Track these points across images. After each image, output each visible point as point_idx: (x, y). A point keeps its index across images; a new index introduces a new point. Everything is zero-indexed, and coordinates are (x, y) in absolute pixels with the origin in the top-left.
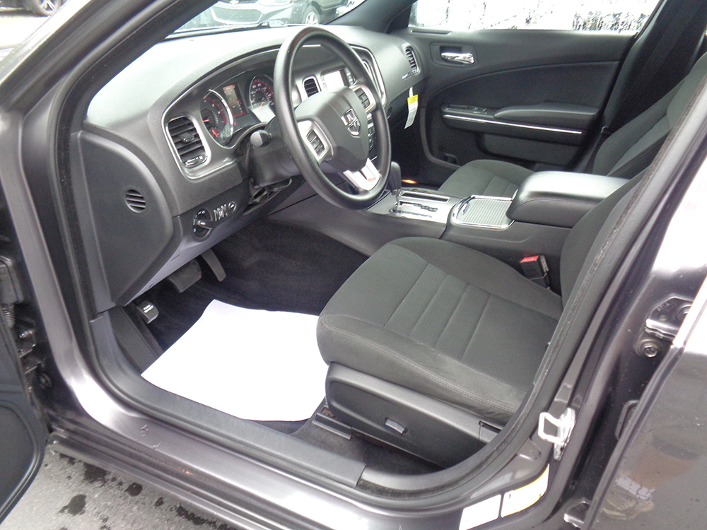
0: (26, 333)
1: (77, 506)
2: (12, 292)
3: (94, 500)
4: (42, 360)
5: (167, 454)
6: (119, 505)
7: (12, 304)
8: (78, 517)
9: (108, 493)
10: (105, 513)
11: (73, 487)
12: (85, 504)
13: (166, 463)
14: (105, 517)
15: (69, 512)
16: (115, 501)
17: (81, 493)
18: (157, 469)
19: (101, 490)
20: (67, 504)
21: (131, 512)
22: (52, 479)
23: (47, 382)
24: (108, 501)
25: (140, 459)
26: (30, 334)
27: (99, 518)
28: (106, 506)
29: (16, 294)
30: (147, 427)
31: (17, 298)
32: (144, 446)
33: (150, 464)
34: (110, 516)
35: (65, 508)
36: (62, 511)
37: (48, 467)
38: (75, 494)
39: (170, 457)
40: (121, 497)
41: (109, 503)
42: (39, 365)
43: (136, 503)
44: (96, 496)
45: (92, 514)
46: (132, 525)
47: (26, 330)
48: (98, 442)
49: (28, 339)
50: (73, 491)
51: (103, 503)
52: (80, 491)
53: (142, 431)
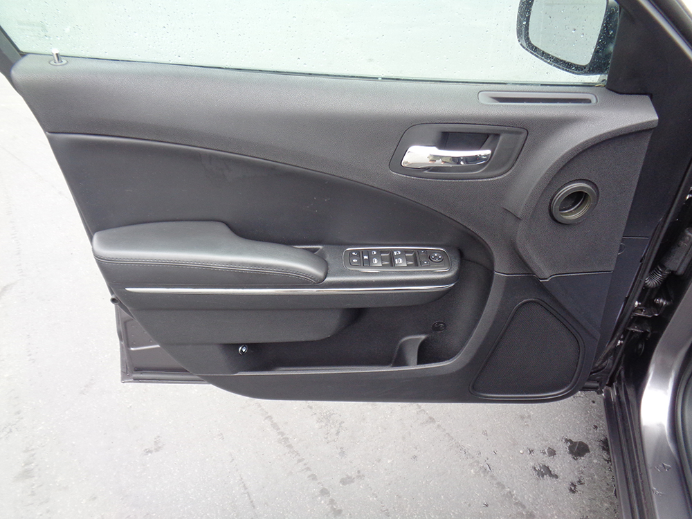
0: (661, 301)
1: (578, 450)
2: (679, 262)
3: (591, 462)
4: (652, 331)
5: (656, 507)
6: (600, 487)
7: (670, 271)
8: (569, 457)
9: (604, 470)
10: (586, 480)
11: (590, 437)
12: (583, 456)
13: (648, 511)
14: (583, 481)
15: (570, 447)
16: (601, 481)
17: (590, 446)
18: (638, 506)
19: (603, 462)
20: (574, 440)
21: (601, 503)
22: (585, 414)
23: (641, 349)
24: (598, 475)
25: (636, 482)
26: (662, 304)
27: (579, 476)
28: (592, 476)
29: (679, 267)
30: (669, 469)
31: (678, 269)
32: (648, 477)
33: (638, 494)
34: (586, 484)
35: (570, 441)
36: (567, 441)
37: (594, 404)
38: (585, 441)
39: (655, 513)
40: (608, 485)
41: (596, 477)
42: (646, 333)
43: (611, 503)
44: (595, 461)
45: (579, 468)
46: (590, 511)
47: (664, 299)
48: (626, 430)
49: (658, 306)
50: (587, 438)
51: (592, 471)
52: (590, 444)
53: (661, 466)
